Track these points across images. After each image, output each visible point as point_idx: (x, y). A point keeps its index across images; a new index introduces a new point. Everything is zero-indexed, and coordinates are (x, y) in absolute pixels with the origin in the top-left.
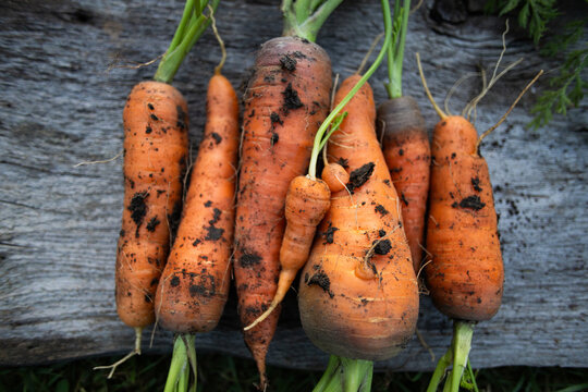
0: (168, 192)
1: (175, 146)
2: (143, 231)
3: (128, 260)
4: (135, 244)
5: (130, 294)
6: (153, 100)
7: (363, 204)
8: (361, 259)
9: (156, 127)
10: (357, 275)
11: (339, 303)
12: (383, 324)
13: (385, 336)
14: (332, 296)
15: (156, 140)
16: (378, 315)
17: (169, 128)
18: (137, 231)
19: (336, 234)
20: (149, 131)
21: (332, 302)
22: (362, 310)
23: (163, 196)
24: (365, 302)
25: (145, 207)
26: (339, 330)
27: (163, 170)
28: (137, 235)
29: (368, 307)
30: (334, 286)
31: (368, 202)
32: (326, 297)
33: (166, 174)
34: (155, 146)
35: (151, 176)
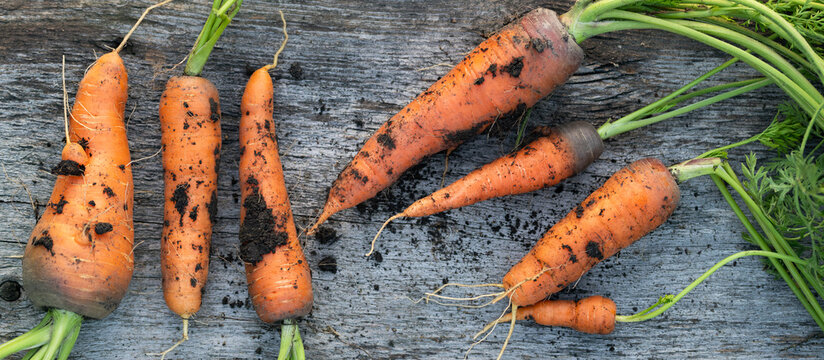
0: (206, 182)
1: (210, 138)
2: (186, 219)
3: (175, 246)
4: (180, 232)
5: (177, 279)
6: (187, 97)
7: (94, 184)
8: (80, 229)
9: (192, 122)
10: (76, 241)
11: (57, 260)
12: (90, 280)
13: (90, 290)
14: (53, 254)
15: (192, 135)
16: (86, 272)
17: (203, 122)
18: (181, 220)
19: (66, 206)
20: (186, 126)
21: (53, 259)
22: (75, 266)
23: (202, 186)
24: (78, 261)
25: (187, 197)
26: (55, 279)
27: (200, 162)
28: (181, 224)
29: (80, 265)
30: (56, 247)
31: (99, 183)
32: (48, 255)
33: (203, 165)
34: (193, 140)
35: (190, 168)
